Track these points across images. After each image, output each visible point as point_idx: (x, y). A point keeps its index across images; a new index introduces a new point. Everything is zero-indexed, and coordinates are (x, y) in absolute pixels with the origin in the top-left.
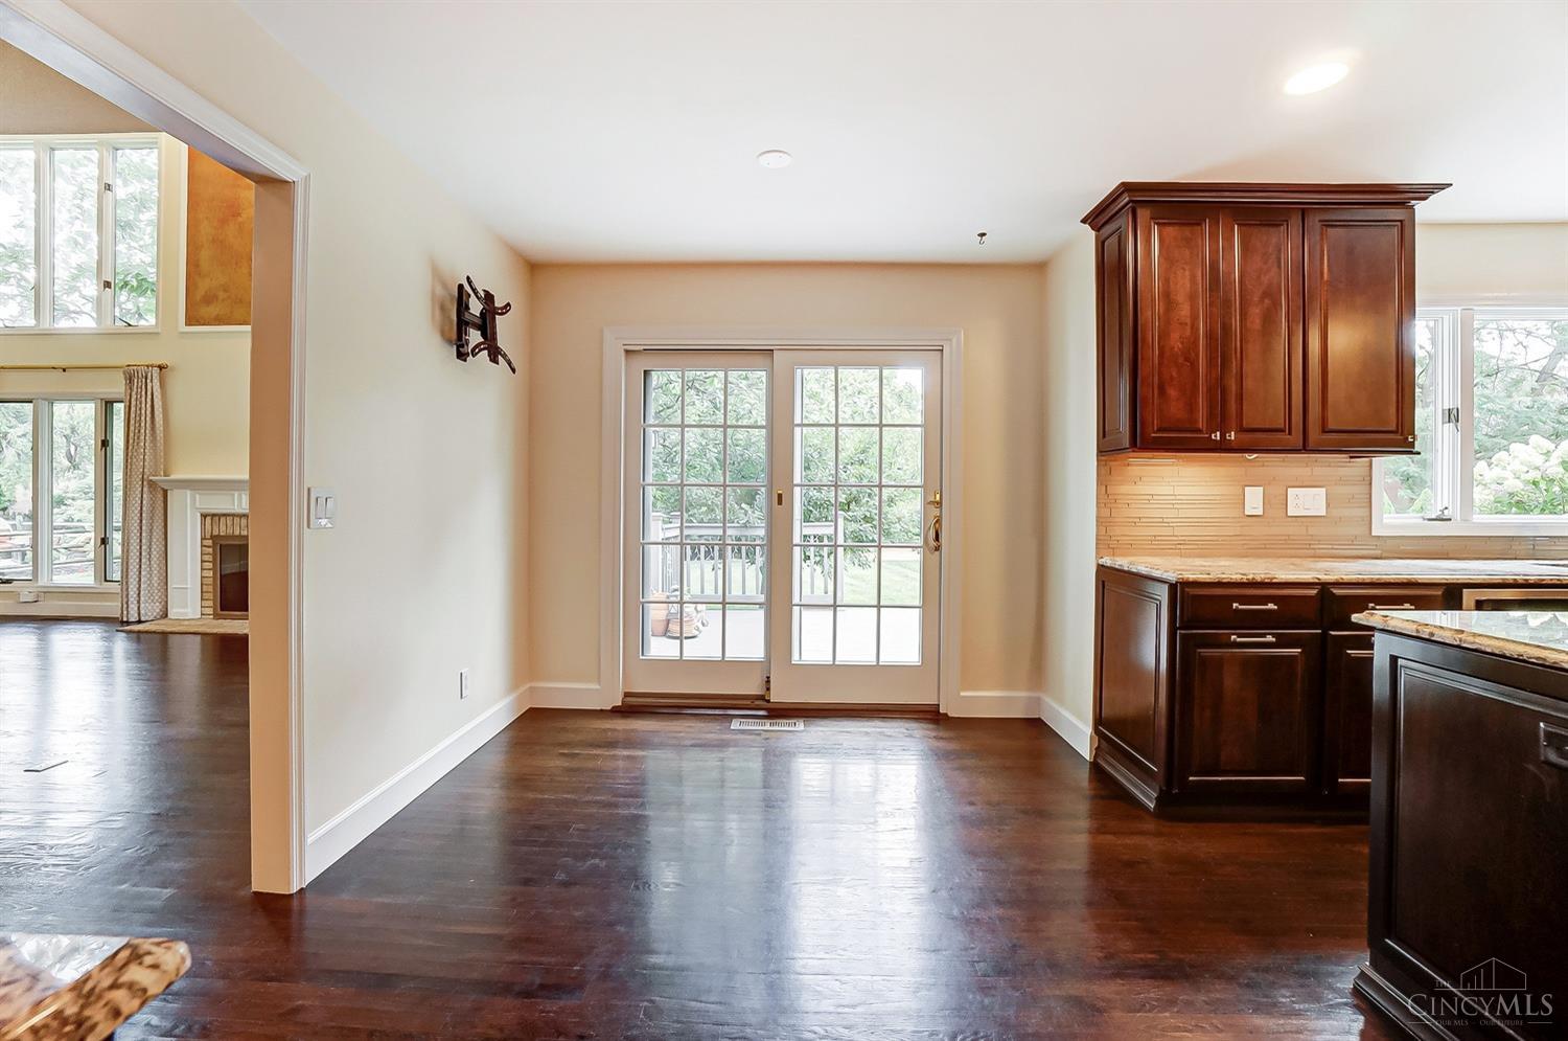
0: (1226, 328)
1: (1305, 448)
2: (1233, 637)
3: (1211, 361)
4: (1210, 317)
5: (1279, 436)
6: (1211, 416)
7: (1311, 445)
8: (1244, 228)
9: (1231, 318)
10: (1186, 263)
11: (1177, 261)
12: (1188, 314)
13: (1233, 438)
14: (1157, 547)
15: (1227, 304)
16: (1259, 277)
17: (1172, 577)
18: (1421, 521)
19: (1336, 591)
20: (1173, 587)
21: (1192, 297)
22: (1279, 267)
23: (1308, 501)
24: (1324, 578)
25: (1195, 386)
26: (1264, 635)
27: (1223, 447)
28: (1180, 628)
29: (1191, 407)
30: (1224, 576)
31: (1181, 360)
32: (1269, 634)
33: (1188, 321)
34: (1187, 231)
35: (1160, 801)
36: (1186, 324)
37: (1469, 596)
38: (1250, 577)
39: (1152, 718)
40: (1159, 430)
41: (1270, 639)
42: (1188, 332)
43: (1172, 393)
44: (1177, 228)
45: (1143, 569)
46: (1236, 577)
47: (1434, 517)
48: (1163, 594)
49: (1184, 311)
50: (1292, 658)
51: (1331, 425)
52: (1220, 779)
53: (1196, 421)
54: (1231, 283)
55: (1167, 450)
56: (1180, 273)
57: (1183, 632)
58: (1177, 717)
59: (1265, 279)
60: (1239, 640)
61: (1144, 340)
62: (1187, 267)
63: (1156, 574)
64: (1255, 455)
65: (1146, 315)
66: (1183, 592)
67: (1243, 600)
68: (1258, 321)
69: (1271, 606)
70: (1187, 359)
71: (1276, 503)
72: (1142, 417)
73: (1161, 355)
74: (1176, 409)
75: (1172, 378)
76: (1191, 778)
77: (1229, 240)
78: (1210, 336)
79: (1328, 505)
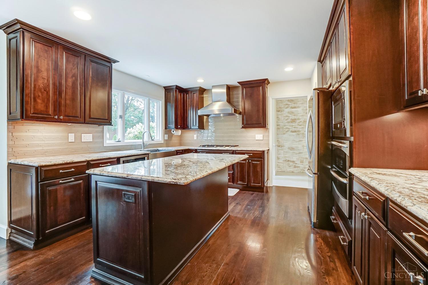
0: (60, 84)
1: (85, 123)
2: (60, 181)
3: (54, 93)
4: (54, 78)
5: (77, 118)
6: (55, 110)
7: (86, 122)
8: (67, 54)
9: (62, 81)
10: (45, 58)
11: (42, 56)
12: (46, 75)
13: (62, 118)
14: (34, 154)
15: (61, 76)
16: (71, 70)
17: (36, 165)
18: (115, 142)
19: (92, 163)
20: (37, 168)
21: (48, 70)
22: (78, 69)
23: (87, 137)
24: (88, 159)
25: (48, 100)
26: (71, 179)
27: (59, 121)
28: (40, 182)
29: (47, 107)
30: (56, 162)
31: (43, 90)
32: (72, 178)
33: (46, 78)
34: (46, 48)
35: (35, 244)
36: (45, 79)
37: (122, 160)
38: (66, 162)
39: (31, 215)
40: (33, 114)
41: (73, 179)
42: (46, 81)
43: (39, 101)
44: (42, 45)
45: (26, 163)
46: (61, 162)
47: (117, 141)
48: (33, 171)
49: (45, 74)
50: (80, 184)
51: (92, 117)
52: (58, 228)
53: (49, 112)
54: (62, 69)
55: (37, 121)
56: (43, 61)
57: (41, 183)
58: (40, 213)
59: (74, 71)
60: (62, 182)
61: (27, 80)
62: (46, 60)
63: (31, 164)
64: (71, 124)
65: (28, 72)
66: (41, 169)
67: (63, 169)
68: (71, 83)
69: (73, 170)
70: (45, 90)
71: (78, 138)
72: (26, 109)
73: (35, 87)
74: (41, 106)
75: (39, 96)
76: (47, 232)
77: (62, 56)
78: (54, 84)
79: (93, 138)
